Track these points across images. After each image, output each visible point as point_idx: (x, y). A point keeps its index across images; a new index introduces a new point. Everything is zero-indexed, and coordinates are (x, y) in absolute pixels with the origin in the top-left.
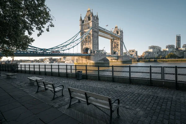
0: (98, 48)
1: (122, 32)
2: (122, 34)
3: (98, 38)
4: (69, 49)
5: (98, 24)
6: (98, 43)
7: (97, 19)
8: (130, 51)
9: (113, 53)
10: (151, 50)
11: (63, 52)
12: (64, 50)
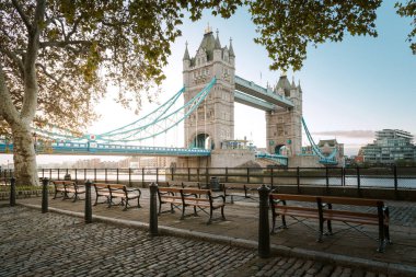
0: (232, 134)
1: (301, 92)
2: (300, 96)
3: (232, 107)
4: (154, 136)
5: (233, 69)
6: (232, 121)
7: (231, 55)
8: (322, 143)
9: (273, 148)
10: (384, 143)
11: (137, 144)
12: (140, 140)
